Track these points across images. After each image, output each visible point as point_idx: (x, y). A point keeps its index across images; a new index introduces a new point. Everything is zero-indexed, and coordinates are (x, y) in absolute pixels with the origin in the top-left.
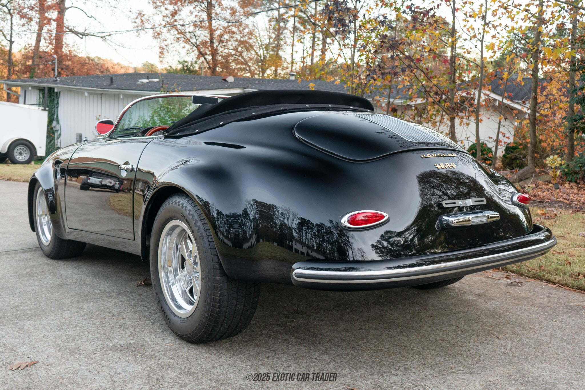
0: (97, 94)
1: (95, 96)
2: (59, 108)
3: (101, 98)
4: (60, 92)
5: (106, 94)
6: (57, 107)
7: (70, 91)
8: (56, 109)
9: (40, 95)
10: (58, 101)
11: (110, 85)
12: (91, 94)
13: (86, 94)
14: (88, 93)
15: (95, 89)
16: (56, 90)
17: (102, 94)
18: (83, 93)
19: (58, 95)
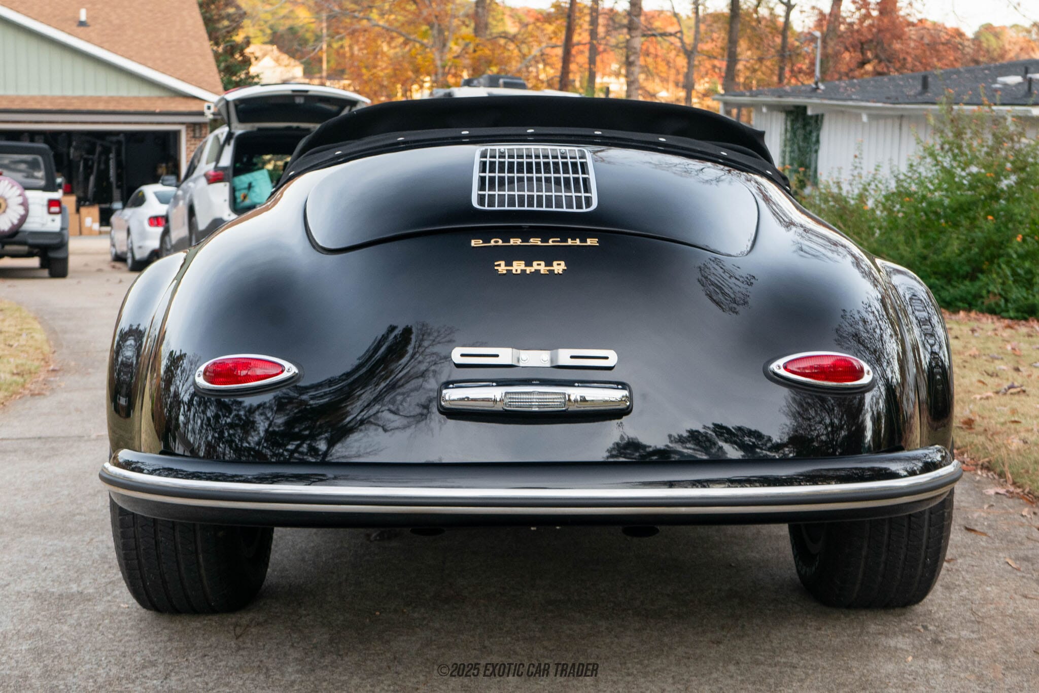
0: (892, 117)
1: (889, 122)
2: (820, 153)
3: (901, 125)
4: (822, 115)
5: (909, 117)
6: (816, 151)
7: (841, 112)
8: (814, 155)
9: (786, 124)
10: (818, 136)
11: (921, 94)
12: (876, 116)
13: (865, 118)
14: (870, 116)
15: (880, 105)
16: (810, 112)
17: (901, 117)
18: (858, 116)
19: (818, 120)
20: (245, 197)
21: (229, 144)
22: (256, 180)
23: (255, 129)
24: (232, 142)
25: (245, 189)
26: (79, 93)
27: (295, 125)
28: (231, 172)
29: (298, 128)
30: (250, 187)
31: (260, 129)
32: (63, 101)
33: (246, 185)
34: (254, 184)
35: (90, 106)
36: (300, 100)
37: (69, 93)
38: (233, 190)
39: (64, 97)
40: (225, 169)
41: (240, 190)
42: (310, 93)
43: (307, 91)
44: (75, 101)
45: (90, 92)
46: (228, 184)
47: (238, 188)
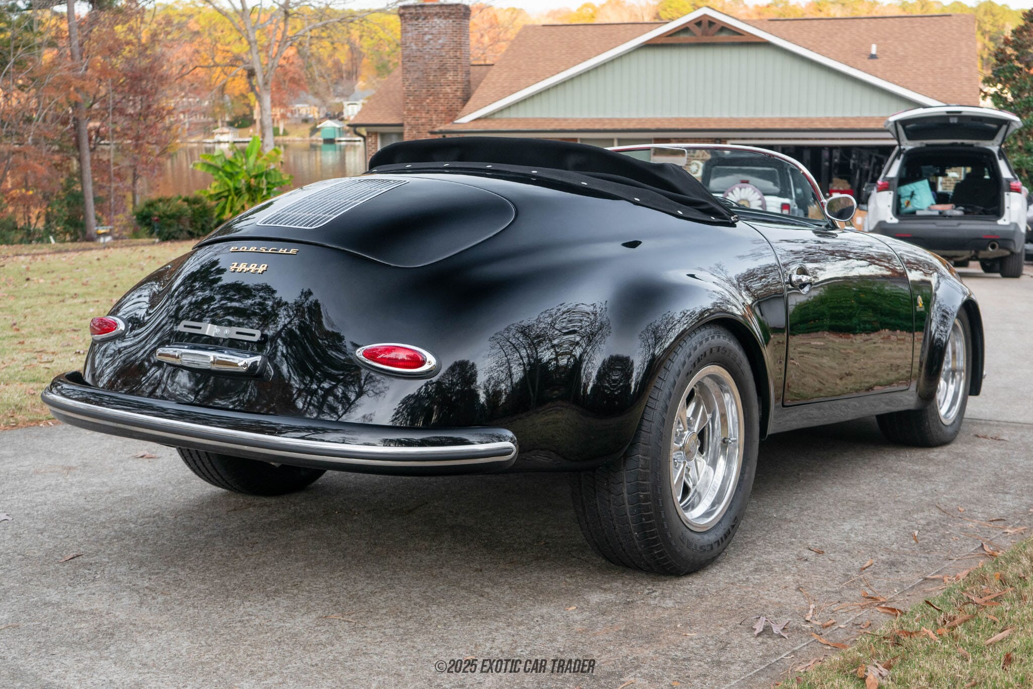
20: (908, 203)
21: (899, 159)
22: (917, 189)
23: (923, 145)
24: (902, 156)
25: (908, 196)
26: (856, 114)
27: (959, 141)
28: (896, 182)
29: (962, 144)
30: (912, 195)
31: (927, 145)
32: (843, 121)
33: (909, 194)
34: (915, 193)
35: (863, 125)
36: (954, 120)
37: (848, 115)
38: (898, 199)
39: (844, 118)
40: (892, 179)
41: (905, 197)
42: (963, 114)
43: (960, 112)
44: (852, 121)
45: (866, 114)
46: (892, 192)
47: (903, 196)
